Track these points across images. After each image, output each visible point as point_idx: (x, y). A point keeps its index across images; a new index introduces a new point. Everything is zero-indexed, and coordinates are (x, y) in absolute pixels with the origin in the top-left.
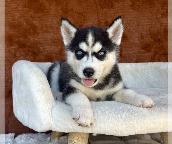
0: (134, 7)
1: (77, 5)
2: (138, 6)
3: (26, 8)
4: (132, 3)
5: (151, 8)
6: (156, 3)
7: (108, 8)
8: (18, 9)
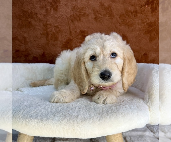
0: (97, 19)
1: (54, 21)
2: (100, 18)
4: (95, 16)
5: (111, 19)
6: (115, 15)
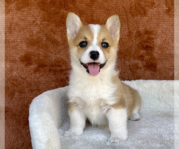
0: (170, 13)
1: (104, 15)
3: (45, 21)
4: (168, 8)
7: (140, 15)
8: (36, 22)
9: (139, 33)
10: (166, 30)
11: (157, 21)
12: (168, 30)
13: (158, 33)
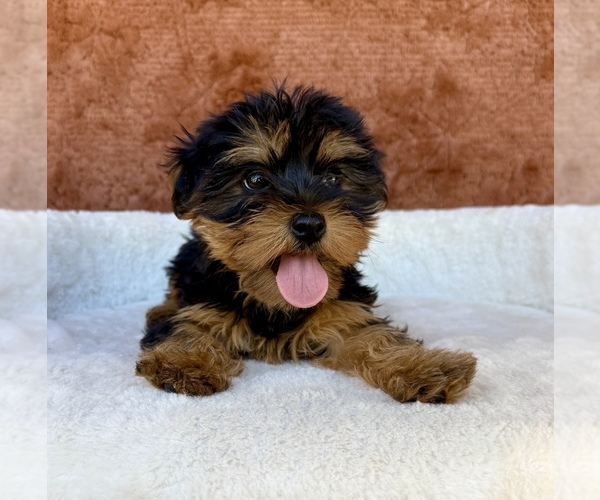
7: (216, 3)
9: (213, 62)
10: (304, 54)
11: (273, 22)
12: (308, 52)
13: (278, 63)
